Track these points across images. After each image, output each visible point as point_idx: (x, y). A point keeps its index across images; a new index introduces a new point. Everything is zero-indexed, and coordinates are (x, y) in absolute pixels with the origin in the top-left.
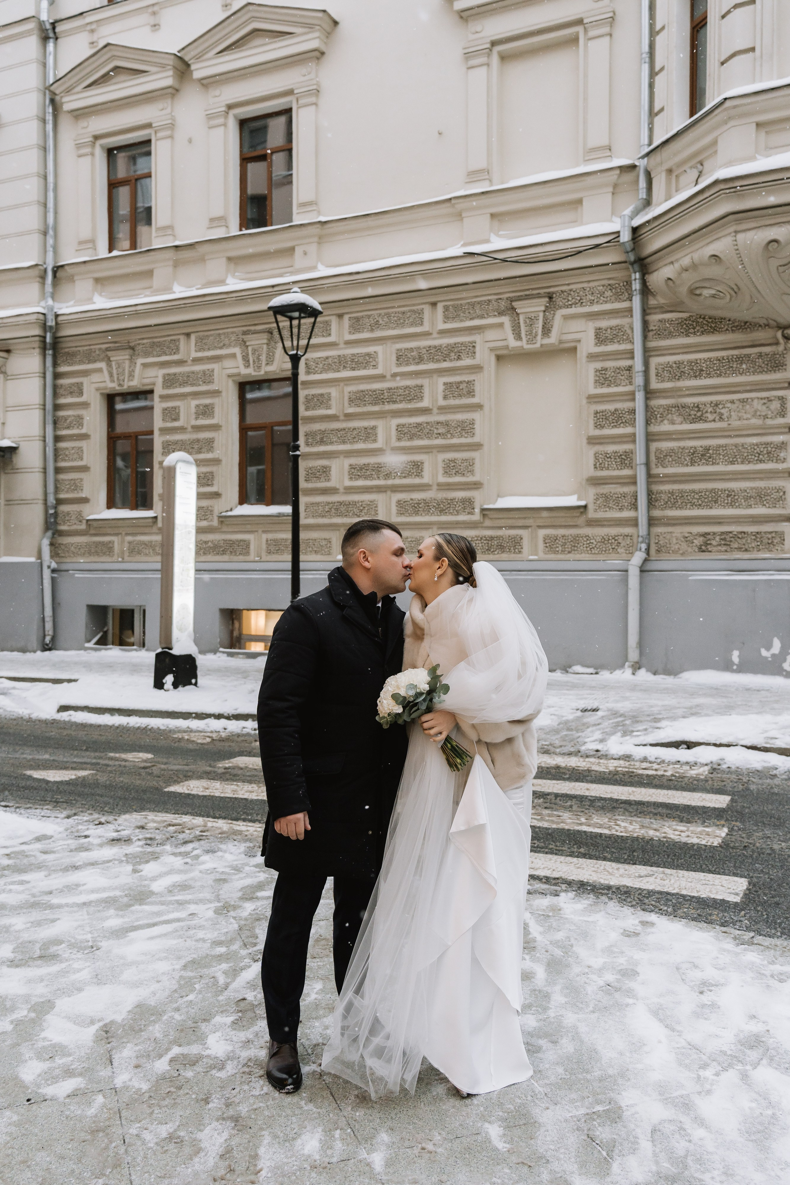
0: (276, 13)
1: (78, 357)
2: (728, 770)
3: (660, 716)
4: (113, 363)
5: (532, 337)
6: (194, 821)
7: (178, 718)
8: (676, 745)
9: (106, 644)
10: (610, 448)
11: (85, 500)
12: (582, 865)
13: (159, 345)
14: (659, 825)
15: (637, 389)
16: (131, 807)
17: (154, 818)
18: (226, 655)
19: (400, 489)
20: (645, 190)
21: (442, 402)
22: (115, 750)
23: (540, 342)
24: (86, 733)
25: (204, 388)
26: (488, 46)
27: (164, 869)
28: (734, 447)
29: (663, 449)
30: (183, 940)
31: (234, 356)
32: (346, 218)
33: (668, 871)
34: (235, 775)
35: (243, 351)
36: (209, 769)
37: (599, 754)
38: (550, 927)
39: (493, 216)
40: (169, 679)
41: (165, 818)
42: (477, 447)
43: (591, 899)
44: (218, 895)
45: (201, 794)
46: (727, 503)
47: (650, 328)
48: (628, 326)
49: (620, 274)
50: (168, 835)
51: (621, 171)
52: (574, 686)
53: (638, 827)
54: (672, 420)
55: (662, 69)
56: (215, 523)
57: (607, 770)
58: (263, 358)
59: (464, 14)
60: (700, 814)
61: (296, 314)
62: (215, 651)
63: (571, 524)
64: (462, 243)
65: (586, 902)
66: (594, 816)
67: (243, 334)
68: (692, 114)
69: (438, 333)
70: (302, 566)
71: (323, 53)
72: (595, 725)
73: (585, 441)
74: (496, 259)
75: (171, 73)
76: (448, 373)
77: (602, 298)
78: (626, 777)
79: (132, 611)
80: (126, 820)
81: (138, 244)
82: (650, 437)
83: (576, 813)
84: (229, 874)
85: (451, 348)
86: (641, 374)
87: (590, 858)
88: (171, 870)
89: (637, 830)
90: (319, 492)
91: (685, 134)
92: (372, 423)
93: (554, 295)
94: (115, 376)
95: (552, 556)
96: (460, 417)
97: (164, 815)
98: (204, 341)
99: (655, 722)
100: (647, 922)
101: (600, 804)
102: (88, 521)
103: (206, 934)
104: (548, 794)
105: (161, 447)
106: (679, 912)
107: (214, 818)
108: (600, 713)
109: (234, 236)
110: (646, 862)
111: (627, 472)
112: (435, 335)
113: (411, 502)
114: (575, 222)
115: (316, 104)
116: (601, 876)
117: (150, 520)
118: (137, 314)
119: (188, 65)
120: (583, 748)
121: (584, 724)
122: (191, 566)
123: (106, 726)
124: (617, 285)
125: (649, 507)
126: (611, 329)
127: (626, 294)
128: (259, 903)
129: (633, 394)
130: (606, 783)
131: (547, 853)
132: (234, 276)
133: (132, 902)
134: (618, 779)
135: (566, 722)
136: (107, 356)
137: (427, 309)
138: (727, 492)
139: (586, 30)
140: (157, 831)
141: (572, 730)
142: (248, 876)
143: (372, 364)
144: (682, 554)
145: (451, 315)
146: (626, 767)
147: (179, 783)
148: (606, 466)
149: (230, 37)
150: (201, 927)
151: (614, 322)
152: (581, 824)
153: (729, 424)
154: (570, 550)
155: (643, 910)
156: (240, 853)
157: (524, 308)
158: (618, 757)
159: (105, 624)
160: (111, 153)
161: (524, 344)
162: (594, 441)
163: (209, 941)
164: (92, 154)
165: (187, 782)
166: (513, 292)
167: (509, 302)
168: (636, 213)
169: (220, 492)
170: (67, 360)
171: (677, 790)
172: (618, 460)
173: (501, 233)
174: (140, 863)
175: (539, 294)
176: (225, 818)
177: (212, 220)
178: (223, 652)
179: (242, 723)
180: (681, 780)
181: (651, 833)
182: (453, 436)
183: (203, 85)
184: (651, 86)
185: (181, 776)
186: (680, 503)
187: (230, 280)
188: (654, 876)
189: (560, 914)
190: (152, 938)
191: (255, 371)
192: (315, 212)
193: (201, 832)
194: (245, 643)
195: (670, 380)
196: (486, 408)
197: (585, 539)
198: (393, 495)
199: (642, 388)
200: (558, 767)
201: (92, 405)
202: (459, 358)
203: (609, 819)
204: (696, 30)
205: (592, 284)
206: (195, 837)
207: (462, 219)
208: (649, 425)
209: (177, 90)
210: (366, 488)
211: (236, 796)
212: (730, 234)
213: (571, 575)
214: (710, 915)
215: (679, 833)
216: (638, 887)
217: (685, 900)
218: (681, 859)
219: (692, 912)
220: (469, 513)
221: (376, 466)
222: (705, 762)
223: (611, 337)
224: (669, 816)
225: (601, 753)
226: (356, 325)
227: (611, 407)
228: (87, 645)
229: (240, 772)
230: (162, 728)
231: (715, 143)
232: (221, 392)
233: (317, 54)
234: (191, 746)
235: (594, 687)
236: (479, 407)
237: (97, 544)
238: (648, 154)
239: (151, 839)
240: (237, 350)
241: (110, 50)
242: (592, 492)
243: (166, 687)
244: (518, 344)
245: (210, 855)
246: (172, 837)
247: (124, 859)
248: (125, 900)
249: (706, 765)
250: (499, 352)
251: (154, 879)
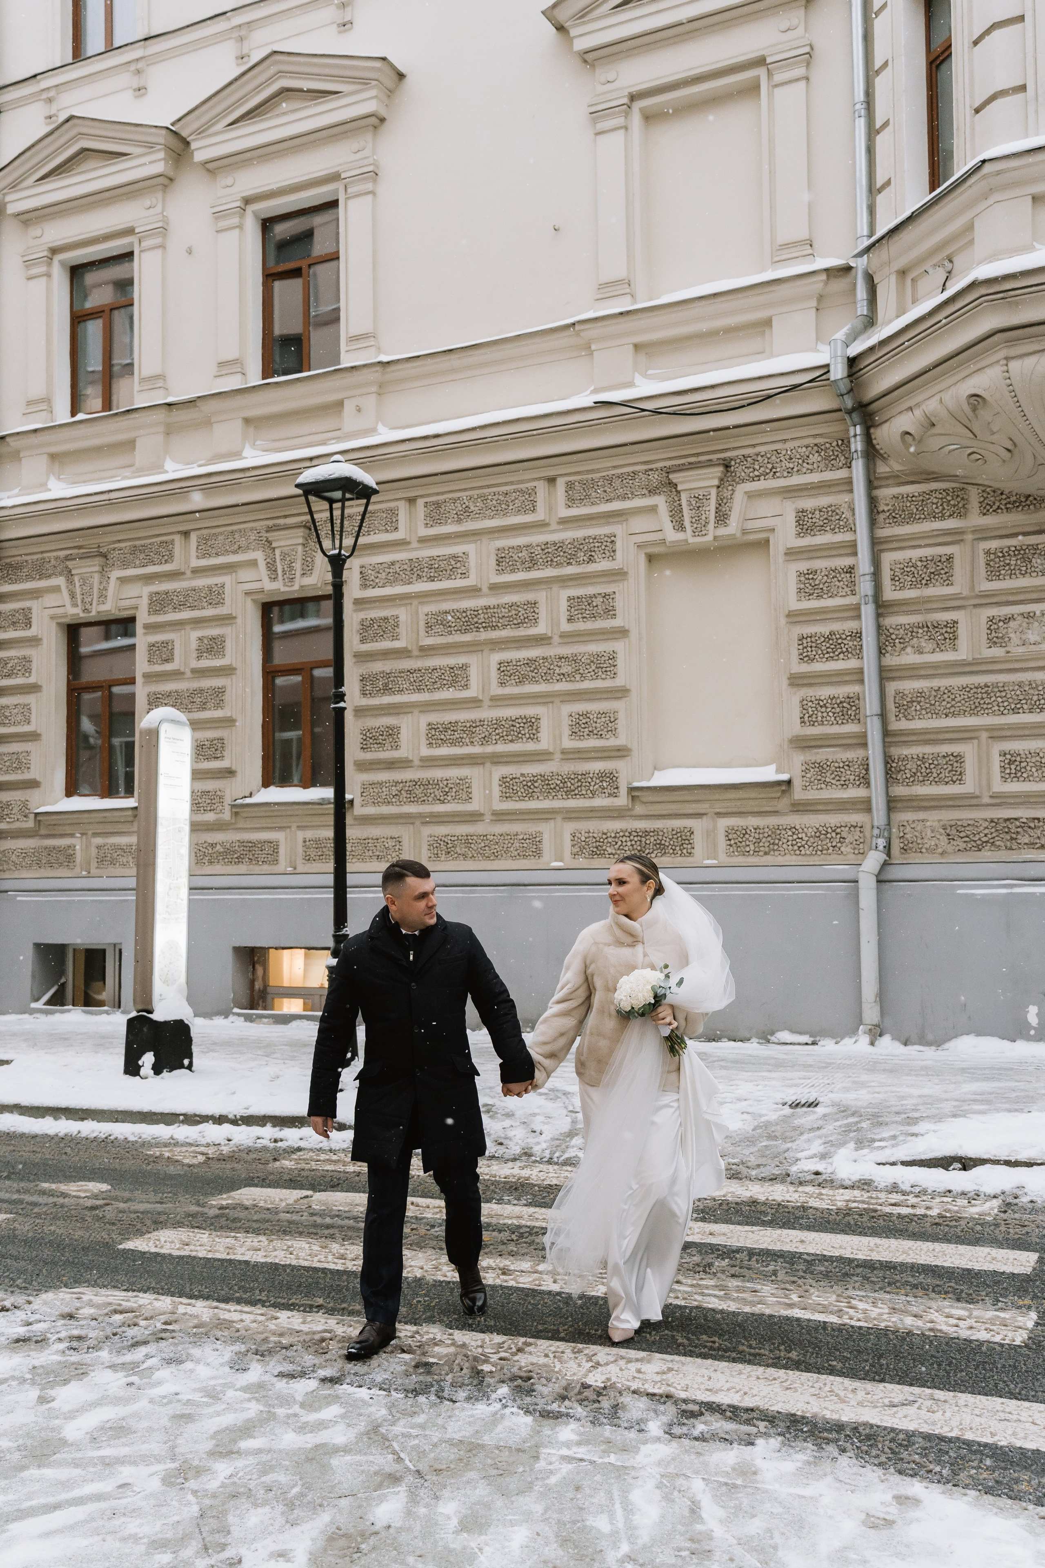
0: (315, 65)
1: (25, 570)
2: (1030, 1206)
3: (916, 1115)
4: (76, 578)
5: (700, 527)
6: (157, 1304)
7: (157, 1122)
8: (944, 1163)
9: (63, 1005)
10: (825, 692)
11: (33, 784)
12: (793, 1382)
13: (142, 549)
14: (922, 1307)
15: (863, 602)
16: (59, 1279)
17: (93, 1297)
18: (242, 1019)
19: (505, 759)
20: (865, 303)
21: (566, 627)
22: (52, 1178)
23: (712, 532)
24: (12, 1148)
25: (209, 612)
26: (625, 100)
27: (91, 1397)
28: (1017, 687)
29: (906, 692)
30: (100, 1537)
31: (254, 563)
32: (418, 357)
33: (939, 1394)
34: (235, 1220)
35: (267, 556)
36: (194, 1209)
37: (821, 1178)
38: (738, 1508)
39: (637, 347)
40: (148, 1059)
41: (111, 1299)
42: (621, 693)
43: (808, 1451)
44: (173, 1448)
45: (176, 1253)
46: (1010, 774)
47: (881, 509)
48: (846, 506)
49: (829, 429)
50: (109, 1331)
51: (828, 277)
52: (779, 1065)
53: (887, 1311)
54: (919, 647)
55: (886, 124)
56: (227, 815)
57: (834, 1207)
58: (298, 566)
59: (590, 57)
60: (988, 1286)
61: (338, 495)
62: (226, 1014)
63: (768, 809)
64: (592, 388)
65: (801, 1457)
66: (812, 1290)
67: (267, 531)
68: (932, 189)
69: (559, 523)
70: (350, 879)
71: (382, 120)
72: (812, 1130)
73: (785, 682)
74: (643, 410)
75: (162, 155)
76: (575, 583)
77: (805, 465)
78: (865, 1219)
79: (103, 952)
80: (45, 1303)
81: (114, 403)
82: (884, 675)
83: (783, 1286)
84: (198, 1405)
85: (578, 545)
86: (868, 578)
87: (808, 1370)
88: (103, 1398)
89: (885, 1316)
90: (383, 766)
91: (925, 216)
92: (461, 660)
93: (733, 463)
94: (79, 597)
95: (741, 860)
96: (593, 648)
97: (110, 1292)
98: (209, 543)
99: (909, 1124)
100: (907, 1498)
101: (823, 1269)
102: (37, 814)
103: (141, 1525)
104: (739, 1250)
105: (147, 702)
106: (963, 1475)
107: (191, 1298)
108: (820, 1110)
109: (254, 387)
110: (904, 1378)
111: (851, 728)
112: (554, 526)
113: (522, 779)
114: (760, 354)
115: (373, 193)
116: (827, 1404)
117: (130, 813)
118: (110, 505)
119: (187, 144)
120: (794, 1169)
121: (795, 1129)
122: (183, 882)
123: (46, 1136)
124: (828, 445)
125: (887, 781)
126: (820, 511)
127: (843, 458)
128: (240, 1463)
129: (857, 608)
130: (833, 1231)
131: (734, 1360)
132: (253, 446)
133: (25, 1461)
134: (852, 1222)
135: (767, 1125)
136: (67, 567)
137: (542, 488)
138: (1008, 756)
139: (769, 73)
140: (94, 1323)
141: (775, 1138)
142: (229, 1408)
143: (459, 571)
144: (942, 854)
145: (577, 496)
146: (863, 1202)
147: (142, 1234)
148: (819, 719)
149: (247, 100)
150: (135, 1512)
151: (824, 501)
152: (791, 1306)
153: (1008, 652)
154: (767, 849)
155: (900, 1472)
156: (222, 1365)
157: (687, 482)
158: (850, 1183)
159: (62, 972)
160: (76, 272)
161: (688, 536)
162: (800, 682)
163: (145, 1540)
164: (48, 275)
165: (156, 1233)
166: (670, 459)
167: (665, 474)
168: (854, 337)
169: (234, 768)
170: (8, 575)
171: (949, 1241)
172: (838, 710)
173: (650, 372)
174: (52, 1385)
175: (711, 460)
176: (207, 1298)
177: (221, 364)
178: (239, 1015)
179: (256, 1130)
180: (954, 1223)
181: (909, 1321)
182: (583, 678)
183: (208, 170)
184: (870, 150)
185: (148, 1223)
186: (935, 775)
187: (248, 452)
188: (917, 1405)
189: (756, 1482)
190: (48, 1534)
191: (285, 585)
192: (373, 349)
193: (166, 1323)
194: (273, 999)
195: (913, 586)
196: (634, 635)
197: (790, 833)
198: (494, 768)
199: (871, 599)
200: (754, 1202)
201: (45, 641)
202: (591, 560)
203: (838, 1296)
204: (934, 66)
205: (790, 445)
206: (153, 1334)
207: (591, 354)
208: (884, 654)
209: (171, 180)
210: (454, 759)
211: (233, 1257)
212: (998, 362)
213: (769, 889)
214: (1017, 1481)
215: (955, 1322)
216: (889, 1425)
217: (971, 1451)
218: (962, 1371)
219: (985, 1475)
220: (610, 795)
221: (468, 725)
222: (992, 1193)
223: (822, 524)
224: (938, 1290)
225: (824, 1177)
226: (436, 514)
227: (824, 629)
228: (34, 1005)
229: (242, 1214)
230: (132, 1138)
231: (970, 227)
232: (235, 618)
233: (373, 120)
234: (172, 1170)
235: (811, 1066)
236: (622, 633)
237: (50, 850)
238: (868, 249)
239: (79, 1338)
240: (259, 555)
241: (75, 126)
242: (799, 759)
243: (143, 1072)
244: (680, 536)
245: (173, 1368)
246: (115, 1334)
247: (28, 1376)
248: (17, 1456)
249: (995, 1197)
250: (650, 550)
251: (71, 1415)
